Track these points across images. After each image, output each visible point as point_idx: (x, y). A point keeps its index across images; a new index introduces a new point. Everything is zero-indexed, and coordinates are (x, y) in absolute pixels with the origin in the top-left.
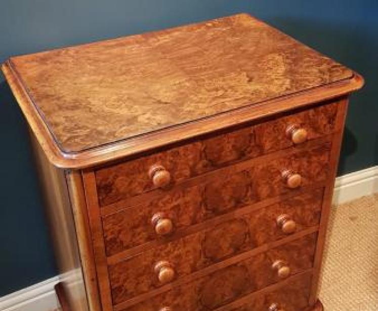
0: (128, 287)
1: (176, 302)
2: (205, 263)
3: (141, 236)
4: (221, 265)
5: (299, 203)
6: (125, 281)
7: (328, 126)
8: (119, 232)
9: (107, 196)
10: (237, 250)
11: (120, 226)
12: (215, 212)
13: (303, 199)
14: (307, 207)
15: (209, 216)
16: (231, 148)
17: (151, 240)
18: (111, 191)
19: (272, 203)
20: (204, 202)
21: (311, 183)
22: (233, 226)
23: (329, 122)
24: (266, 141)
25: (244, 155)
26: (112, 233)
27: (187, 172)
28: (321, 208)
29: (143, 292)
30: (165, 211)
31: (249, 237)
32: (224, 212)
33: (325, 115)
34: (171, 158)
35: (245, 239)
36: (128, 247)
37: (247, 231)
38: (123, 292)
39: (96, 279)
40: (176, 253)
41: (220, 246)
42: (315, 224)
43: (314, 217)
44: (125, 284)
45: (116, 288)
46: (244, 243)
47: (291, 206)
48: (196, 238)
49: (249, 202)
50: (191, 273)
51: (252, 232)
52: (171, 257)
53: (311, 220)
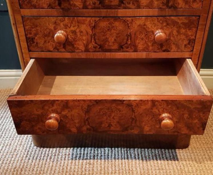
0: (39, 41)
5: (175, 23)
6: (36, 35)
10: (121, 48)
13: (180, 22)
14: (183, 31)
17: (52, 8)
19: (151, 14)
21: (187, 7)
22: (117, 24)
28: (195, 37)
29: (50, 51)
31: (131, 39)
32: (109, 7)
35: (127, 40)
36: (35, 7)
37: (129, 34)
38: (35, 43)
39: (15, 24)
40: (72, 28)
41: (107, 38)
42: (189, 50)
43: (189, 44)
44: (36, 38)
45: (29, 38)
46: (126, 43)
47: (168, 24)
48: (87, 22)
49: (131, 5)
50: (85, 52)
51: (133, 36)
52: (68, 30)
53: (185, 45)
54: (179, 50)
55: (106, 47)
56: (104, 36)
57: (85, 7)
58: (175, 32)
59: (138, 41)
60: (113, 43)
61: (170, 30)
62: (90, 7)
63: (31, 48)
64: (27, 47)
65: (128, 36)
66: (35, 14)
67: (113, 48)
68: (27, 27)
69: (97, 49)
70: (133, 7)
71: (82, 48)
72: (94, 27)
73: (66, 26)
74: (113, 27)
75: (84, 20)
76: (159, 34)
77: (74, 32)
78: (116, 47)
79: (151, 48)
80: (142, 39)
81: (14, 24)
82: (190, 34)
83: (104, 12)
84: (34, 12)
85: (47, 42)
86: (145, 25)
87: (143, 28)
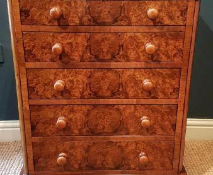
0: (39, 89)
1: (70, 116)
2: (90, 95)
3: (47, 56)
4: (102, 101)
5: (160, 74)
6: (37, 84)
7: (181, 17)
8: (34, 47)
9: (26, 18)
10: (113, 95)
11: (33, 43)
12: (97, 58)
13: (164, 73)
14: (167, 80)
15: (92, 59)
16: (107, 12)
17: (54, 61)
18: (28, 16)
19: (139, 66)
20: (89, 47)
21: (169, 60)
22: (109, 74)
23: (182, 15)
24: (132, 15)
25: (116, 21)
26: (29, 46)
27: (77, 21)
29: (48, 99)
30: (62, 44)
31: (122, 87)
32: (103, 61)
33: (178, 8)
34: (67, 6)
35: (119, 88)
36: (39, 61)
37: (120, 83)
38: (35, 92)
39: (19, 75)
40: (70, 78)
41: (100, 86)
42: (175, 97)
43: (174, 91)
44: (37, 87)
45: (31, 87)
46: (118, 91)
47: (154, 75)
48: (84, 73)
49: (121, 59)
50: (81, 98)
51: (124, 84)
52: (67, 80)
53: (171, 93)
54: (166, 97)
55: (100, 94)
56: (98, 84)
57: (82, 60)
58: (161, 82)
59: (128, 89)
60: (107, 90)
61: (157, 80)
62: (86, 61)
63: (32, 96)
64: (27, 95)
65: (119, 84)
66: (38, 66)
67: (106, 95)
68: (30, 78)
69: (92, 96)
70: (123, 60)
71: (78, 95)
72: (90, 77)
73: (65, 77)
74: (106, 77)
75: (81, 71)
76: (147, 82)
77: (72, 82)
78: (109, 94)
79: (140, 95)
80: (132, 87)
81: (17, 75)
82: (174, 83)
83: (98, 64)
84: (38, 65)
85: (47, 90)
86: (134, 75)
87: (133, 78)
